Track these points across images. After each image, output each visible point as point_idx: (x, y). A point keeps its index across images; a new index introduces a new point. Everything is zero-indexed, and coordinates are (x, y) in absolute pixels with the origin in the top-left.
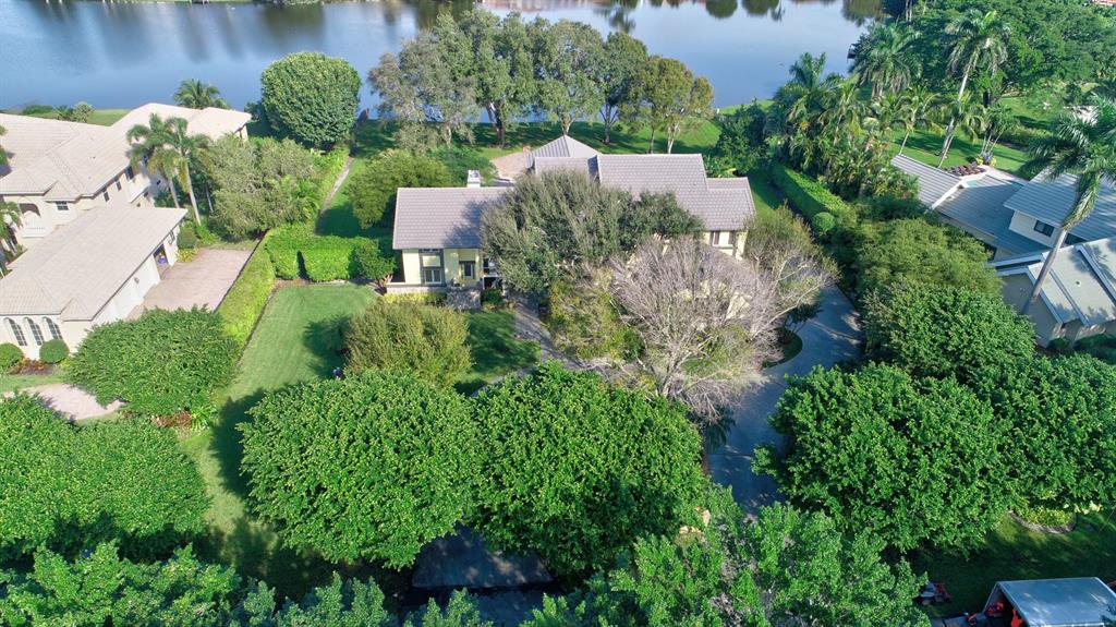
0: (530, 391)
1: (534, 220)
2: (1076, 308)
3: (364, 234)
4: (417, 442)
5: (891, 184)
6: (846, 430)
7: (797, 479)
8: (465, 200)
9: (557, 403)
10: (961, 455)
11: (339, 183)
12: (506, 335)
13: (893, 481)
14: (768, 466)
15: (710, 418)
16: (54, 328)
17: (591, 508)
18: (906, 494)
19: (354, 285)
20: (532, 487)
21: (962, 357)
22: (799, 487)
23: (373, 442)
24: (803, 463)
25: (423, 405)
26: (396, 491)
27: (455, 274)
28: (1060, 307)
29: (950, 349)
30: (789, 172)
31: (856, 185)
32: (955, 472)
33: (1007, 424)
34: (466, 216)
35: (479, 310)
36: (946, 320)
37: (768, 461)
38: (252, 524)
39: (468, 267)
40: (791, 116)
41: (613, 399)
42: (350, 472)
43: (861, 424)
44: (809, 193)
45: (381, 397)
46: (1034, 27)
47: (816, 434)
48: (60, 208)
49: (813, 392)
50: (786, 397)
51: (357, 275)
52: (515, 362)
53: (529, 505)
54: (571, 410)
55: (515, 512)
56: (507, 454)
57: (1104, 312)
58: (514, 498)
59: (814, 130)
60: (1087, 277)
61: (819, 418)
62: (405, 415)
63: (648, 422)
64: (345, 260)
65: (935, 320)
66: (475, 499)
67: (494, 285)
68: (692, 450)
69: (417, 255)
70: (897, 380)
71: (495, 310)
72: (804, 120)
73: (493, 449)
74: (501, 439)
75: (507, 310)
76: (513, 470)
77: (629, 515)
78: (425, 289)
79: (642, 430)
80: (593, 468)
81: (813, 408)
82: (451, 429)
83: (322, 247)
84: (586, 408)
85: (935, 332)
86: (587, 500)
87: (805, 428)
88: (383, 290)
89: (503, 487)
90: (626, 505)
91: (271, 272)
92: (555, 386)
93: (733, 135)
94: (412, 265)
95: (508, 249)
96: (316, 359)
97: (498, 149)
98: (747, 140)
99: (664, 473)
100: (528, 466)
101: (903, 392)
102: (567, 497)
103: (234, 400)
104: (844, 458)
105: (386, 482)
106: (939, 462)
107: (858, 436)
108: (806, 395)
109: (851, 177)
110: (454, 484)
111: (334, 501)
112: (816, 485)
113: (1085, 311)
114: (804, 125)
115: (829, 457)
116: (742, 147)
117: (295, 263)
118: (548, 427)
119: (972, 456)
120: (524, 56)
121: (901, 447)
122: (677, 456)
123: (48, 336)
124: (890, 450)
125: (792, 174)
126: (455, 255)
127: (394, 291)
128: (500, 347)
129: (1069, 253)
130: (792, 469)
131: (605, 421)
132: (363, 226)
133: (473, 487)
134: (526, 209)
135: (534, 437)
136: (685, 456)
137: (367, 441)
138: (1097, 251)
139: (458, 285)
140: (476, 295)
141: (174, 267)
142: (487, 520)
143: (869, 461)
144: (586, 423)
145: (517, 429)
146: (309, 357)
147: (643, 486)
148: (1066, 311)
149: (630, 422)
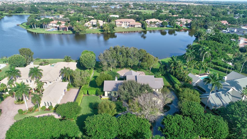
0: (126, 117)
1: (126, 89)
2: (215, 104)
3: (98, 87)
4: (110, 125)
5: (188, 79)
6: (171, 124)
7: (164, 132)
8: (115, 83)
9: (129, 119)
10: (187, 129)
11: (92, 75)
12: (121, 106)
13: (177, 132)
14: (160, 130)
15: (152, 122)
16: (51, 103)
17: (134, 135)
18: (179, 134)
19: (96, 96)
20: (126, 132)
21: (191, 113)
22: (164, 133)
23: (104, 125)
24: (165, 129)
25: (110, 119)
26: (107, 132)
27: (113, 95)
28: (213, 103)
29: (190, 112)
30: (171, 75)
31: (182, 78)
32: (186, 132)
33: (195, 124)
34: (115, 86)
35: (117, 101)
36: (189, 107)
37: (160, 129)
38: (83, 136)
39: (115, 94)
40: (171, 66)
41: (137, 119)
42: (101, 129)
43: (173, 124)
44: (174, 80)
45: (105, 118)
46: (216, 49)
47: (167, 125)
48: (50, 83)
49: (167, 118)
50: (163, 119)
51: (97, 94)
52: (123, 110)
53: (125, 134)
54: (131, 120)
55: (123, 135)
56: (122, 127)
57: (221, 104)
58: (123, 133)
59: (175, 69)
60: (218, 98)
61: (168, 123)
62: (108, 121)
63: (142, 123)
64: (95, 92)
65: (188, 107)
66: (118, 133)
67: (119, 97)
68: (149, 127)
69: (107, 92)
70: (180, 117)
71: (119, 101)
72: (173, 67)
73: (120, 126)
74: (121, 124)
75: (121, 101)
76: (123, 129)
77: (139, 136)
78: (108, 97)
79: (141, 124)
80: (134, 129)
81: (167, 121)
82: (114, 123)
83: (91, 89)
84: (134, 120)
85: (188, 109)
86: (133, 134)
87: (165, 124)
88: (101, 97)
89: (122, 132)
90: (139, 135)
91: (83, 94)
92: (129, 117)
93: (161, 68)
94: (106, 94)
95: (122, 93)
96: (91, 109)
97: (120, 69)
98: (164, 69)
99: (144, 130)
100: (125, 129)
101: (180, 119)
102: (131, 133)
103: (79, 116)
104: (170, 129)
105: (106, 130)
106: (184, 130)
107: (172, 126)
108: (166, 119)
109: (181, 77)
110: (115, 131)
111: (99, 133)
112: (167, 133)
113: (217, 104)
114: (173, 68)
115: (168, 129)
116: (163, 71)
117: (87, 92)
118: (128, 123)
119: (189, 129)
120: (125, 54)
121: (178, 127)
122: (146, 128)
123: (50, 105)
124: (177, 128)
125: (172, 76)
126: (113, 92)
127: (103, 98)
128: (120, 108)
129: (215, 94)
130: (163, 130)
131: (136, 122)
132: (98, 86)
133: (117, 131)
134: (125, 87)
135: (126, 124)
136: (148, 128)
137: (103, 124)
138: (220, 94)
139: (113, 97)
140: (116, 99)
141: (67, 92)
142: (119, 136)
143: (174, 129)
144: (133, 123)
145: (124, 123)
146: (90, 109)
147: (141, 132)
148: (214, 104)
149: (140, 123)
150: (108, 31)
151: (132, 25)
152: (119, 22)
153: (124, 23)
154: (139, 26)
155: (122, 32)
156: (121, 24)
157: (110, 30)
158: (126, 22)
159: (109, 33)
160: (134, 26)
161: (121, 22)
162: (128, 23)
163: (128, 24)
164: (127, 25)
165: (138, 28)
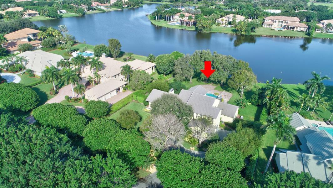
2: (288, 170)
44: (261, 115)
48: (107, 78)
60: (300, 163)
114: (268, 97)
123: (92, 100)
125: (264, 109)
127: (147, 109)
138: (307, 157)
141: (121, 92)
150: (242, 32)
151: (290, 27)
152: (270, 21)
153: (277, 22)
154: (303, 29)
155: (272, 36)
156: (272, 23)
157: (245, 31)
158: (282, 22)
159: (243, 35)
160: (294, 28)
161: (273, 21)
162: (285, 22)
163: (284, 24)
164: (282, 26)
165: (299, 33)
